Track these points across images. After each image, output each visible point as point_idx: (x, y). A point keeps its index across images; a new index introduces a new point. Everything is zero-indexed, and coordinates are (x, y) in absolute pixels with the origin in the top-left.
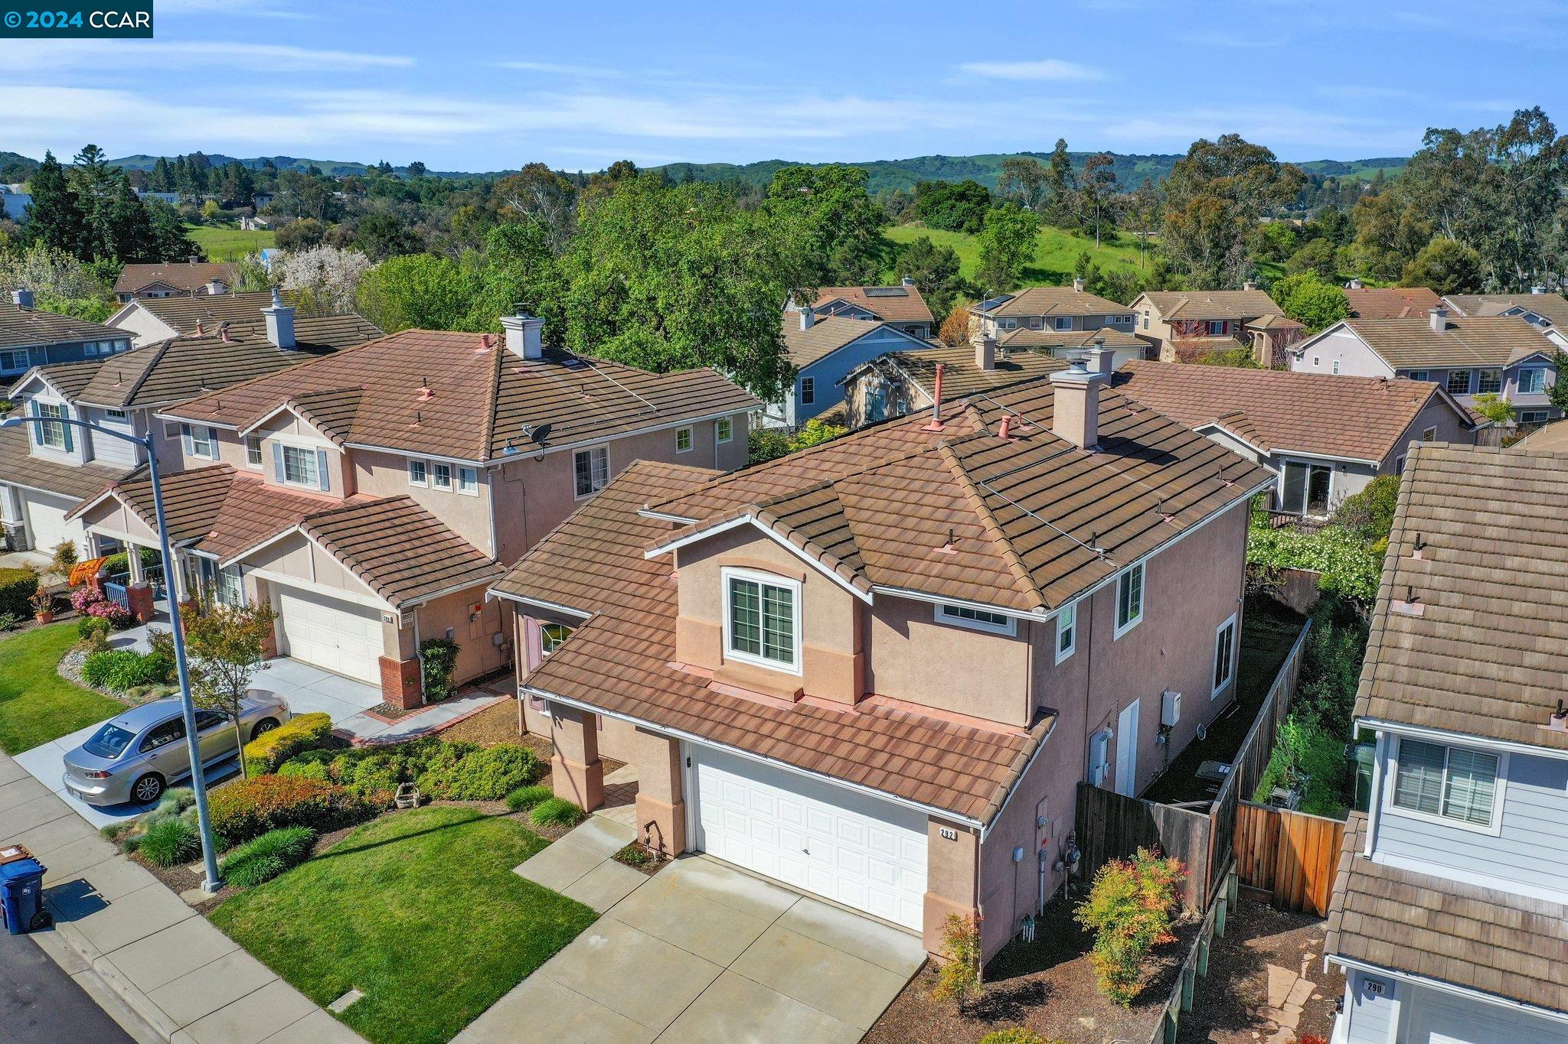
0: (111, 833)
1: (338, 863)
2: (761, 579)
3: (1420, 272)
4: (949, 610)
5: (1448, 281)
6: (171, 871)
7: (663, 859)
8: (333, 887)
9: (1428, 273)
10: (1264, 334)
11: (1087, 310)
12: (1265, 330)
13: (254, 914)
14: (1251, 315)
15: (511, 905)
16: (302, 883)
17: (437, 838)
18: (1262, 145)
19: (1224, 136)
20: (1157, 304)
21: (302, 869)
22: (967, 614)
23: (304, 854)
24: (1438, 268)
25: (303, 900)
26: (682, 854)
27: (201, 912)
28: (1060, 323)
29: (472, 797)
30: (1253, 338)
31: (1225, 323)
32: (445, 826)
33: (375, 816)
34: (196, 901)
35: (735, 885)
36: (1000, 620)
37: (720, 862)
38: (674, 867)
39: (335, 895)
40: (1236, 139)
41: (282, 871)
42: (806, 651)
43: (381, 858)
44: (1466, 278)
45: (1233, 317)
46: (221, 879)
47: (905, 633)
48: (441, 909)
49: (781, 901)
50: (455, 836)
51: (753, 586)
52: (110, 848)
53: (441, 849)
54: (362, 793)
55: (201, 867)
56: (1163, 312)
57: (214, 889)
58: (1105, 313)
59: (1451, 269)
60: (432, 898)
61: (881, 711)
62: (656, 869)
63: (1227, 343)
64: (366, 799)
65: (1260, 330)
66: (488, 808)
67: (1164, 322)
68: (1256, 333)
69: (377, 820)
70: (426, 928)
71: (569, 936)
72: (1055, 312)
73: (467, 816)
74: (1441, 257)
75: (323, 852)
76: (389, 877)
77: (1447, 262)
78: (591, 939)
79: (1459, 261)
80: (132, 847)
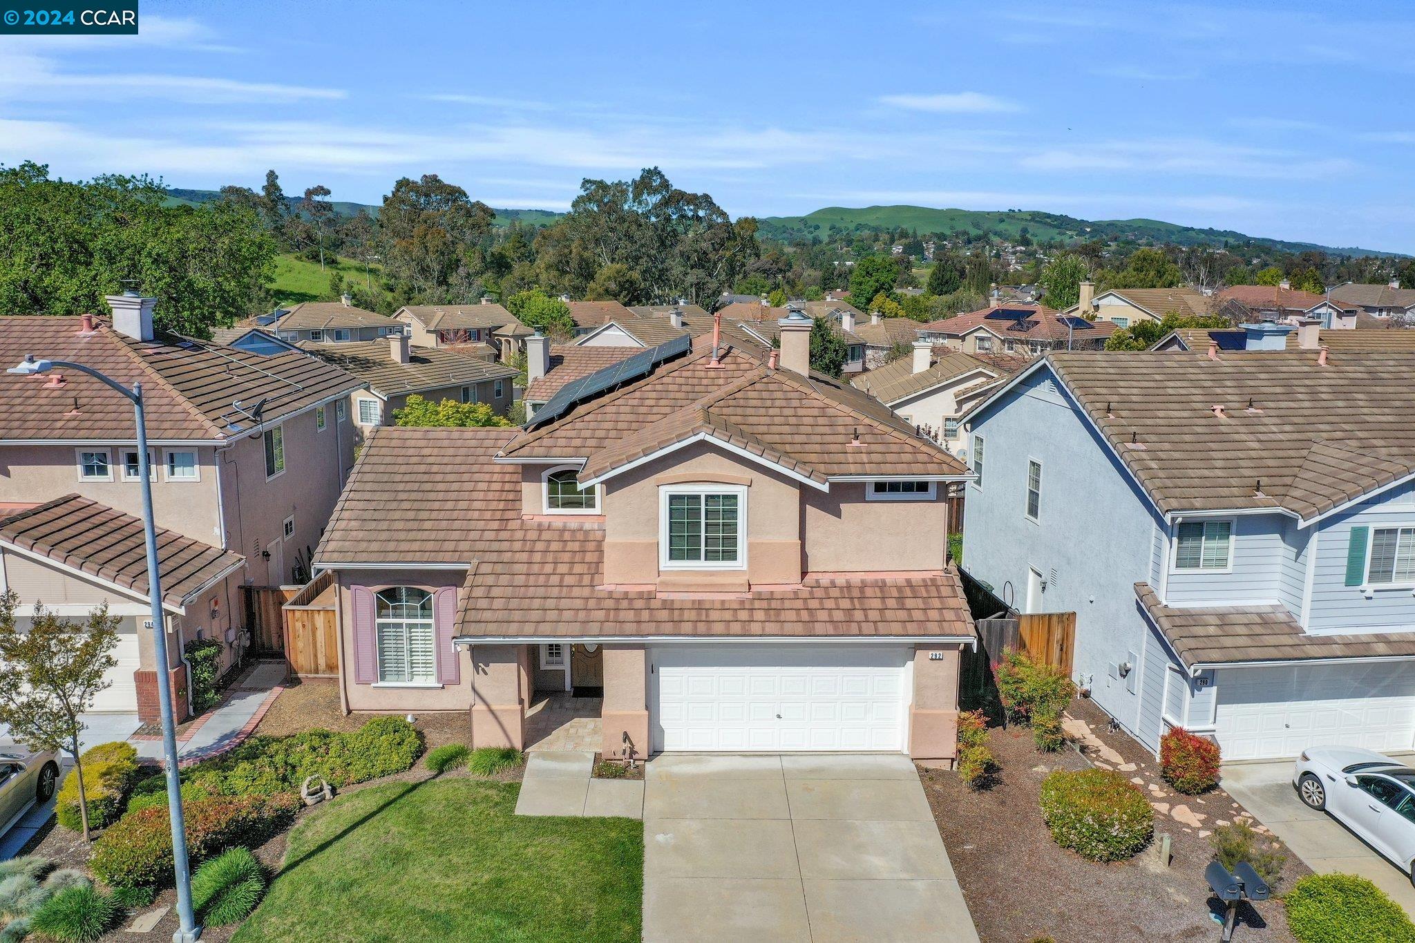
2: (703, 490)
3: (601, 290)
4: (880, 487)
5: (622, 296)
7: (636, 766)
8: (345, 887)
9: (607, 290)
10: (511, 340)
11: (360, 322)
12: (512, 336)
14: (496, 324)
16: (303, 896)
17: (395, 814)
18: (457, 186)
19: (425, 176)
20: (419, 316)
22: (894, 487)
24: (613, 286)
25: (326, 908)
26: (652, 756)
28: (338, 335)
29: (383, 773)
30: (501, 343)
31: (479, 331)
32: (392, 802)
33: (294, 819)
36: (923, 487)
37: (683, 754)
38: (652, 768)
39: (358, 892)
40: (434, 179)
41: (264, 894)
42: (751, 547)
43: (361, 847)
44: (633, 294)
45: (485, 326)
46: (198, 923)
47: (838, 514)
48: (491, 863)
49: (768, 764)
50: (415, 806)
51: (696, 498)
53: (417, 820)
56: (426, 323)
58: (378, 325)
59: (622, 287)
60: (468, 858)
62: (639, 774)
63: (483, 348)
65: (508, 336)
66: (410, 777)
67: (428, 331)
68: (503, 339)
69: (300, 821)
71: (637, 842)
72: (333, 324)
73: (400, 790)
74: (615, 277)
75: (280, 866)
76: (394, 858)
77: (620, 282)
78: (654, 840)
79: (628, 281)
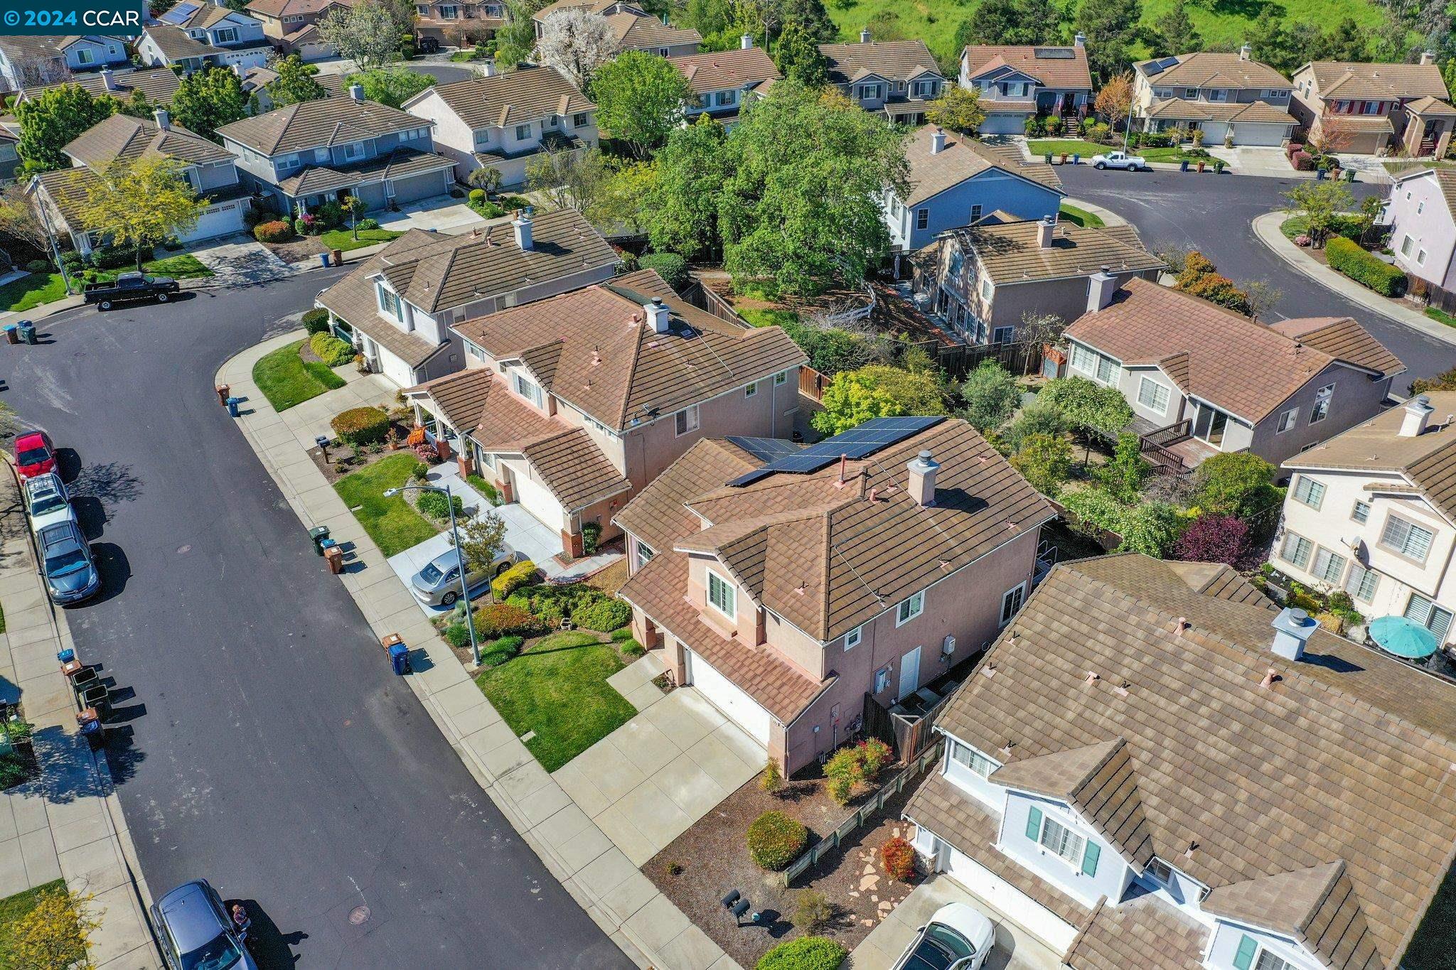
0: (434, 622)
1: (531, 658)
2: (721, 578)
6: (461, 649)
7: (674, 686)
8: (528, 674)
10: (1418, 119)
13: (494, 683)
14: (1411, 96)
15: (602, 700)
16: (515, 669)
17: (576, 652)
20: (1320, 76)
21: (515, 660)
23: (516, 652)
25: (515, 678)
26: (684, 685)
27: (472, 677)
30: (1410, 118)
31: (1382, 103)
32: (581, 646)
33: (551, 632)
34: (470, 670)
35: (702, 708)
37: (699, 693)
38: (678, 691)
39: (528, 679)
41: (507, 661)
42: (738, 613)
43: (550, 660)
45: (1392, 98)
46: (481, 659)
47: (778, 623)
48: (572, 696)
49: (718, 720)
50: (584, 653)
52: (434, 631)
53: (577, 660)
54: (545, 619)
55: (471, 651)
57: (478, 665)
60: (568, 689)
61: (768, 652)
62: (670, 691)
64: (547, 623)
66: (602, 637)
67: (1320, 99)
68: (1412, 115)
69: (551, 635)
70: (565, 705)
71: (623, 722)
72: (1213, 83)
73: (592, 641)
75: (525, 651)
76: (553, 672)
78: (631, 725)
80: (443, 633)
